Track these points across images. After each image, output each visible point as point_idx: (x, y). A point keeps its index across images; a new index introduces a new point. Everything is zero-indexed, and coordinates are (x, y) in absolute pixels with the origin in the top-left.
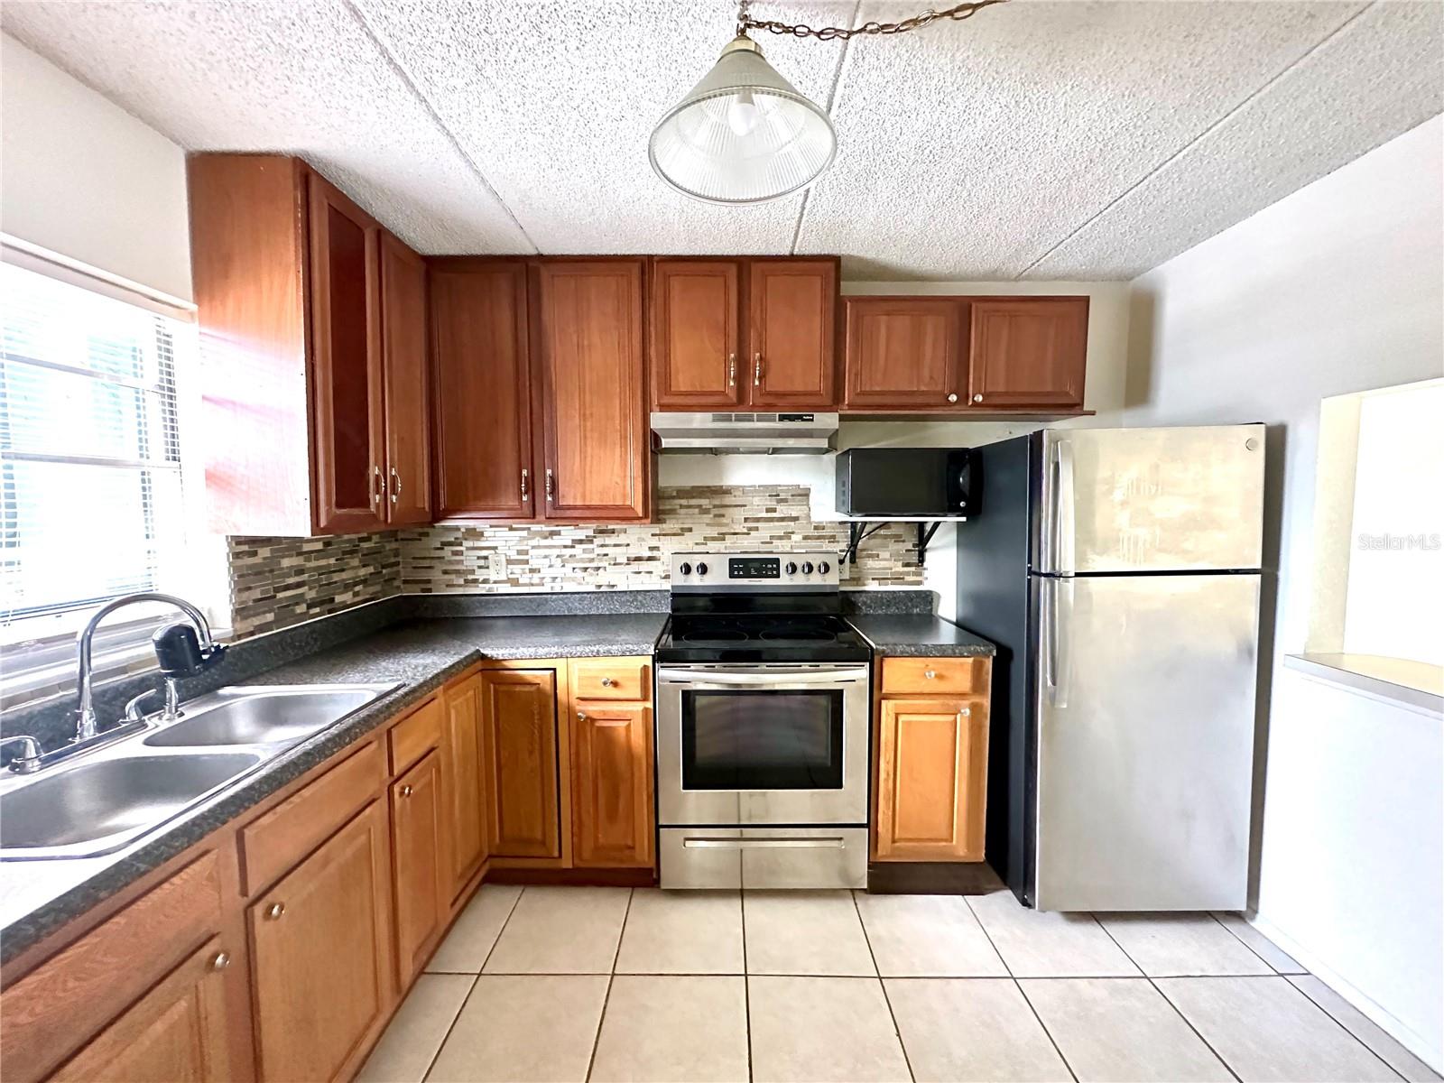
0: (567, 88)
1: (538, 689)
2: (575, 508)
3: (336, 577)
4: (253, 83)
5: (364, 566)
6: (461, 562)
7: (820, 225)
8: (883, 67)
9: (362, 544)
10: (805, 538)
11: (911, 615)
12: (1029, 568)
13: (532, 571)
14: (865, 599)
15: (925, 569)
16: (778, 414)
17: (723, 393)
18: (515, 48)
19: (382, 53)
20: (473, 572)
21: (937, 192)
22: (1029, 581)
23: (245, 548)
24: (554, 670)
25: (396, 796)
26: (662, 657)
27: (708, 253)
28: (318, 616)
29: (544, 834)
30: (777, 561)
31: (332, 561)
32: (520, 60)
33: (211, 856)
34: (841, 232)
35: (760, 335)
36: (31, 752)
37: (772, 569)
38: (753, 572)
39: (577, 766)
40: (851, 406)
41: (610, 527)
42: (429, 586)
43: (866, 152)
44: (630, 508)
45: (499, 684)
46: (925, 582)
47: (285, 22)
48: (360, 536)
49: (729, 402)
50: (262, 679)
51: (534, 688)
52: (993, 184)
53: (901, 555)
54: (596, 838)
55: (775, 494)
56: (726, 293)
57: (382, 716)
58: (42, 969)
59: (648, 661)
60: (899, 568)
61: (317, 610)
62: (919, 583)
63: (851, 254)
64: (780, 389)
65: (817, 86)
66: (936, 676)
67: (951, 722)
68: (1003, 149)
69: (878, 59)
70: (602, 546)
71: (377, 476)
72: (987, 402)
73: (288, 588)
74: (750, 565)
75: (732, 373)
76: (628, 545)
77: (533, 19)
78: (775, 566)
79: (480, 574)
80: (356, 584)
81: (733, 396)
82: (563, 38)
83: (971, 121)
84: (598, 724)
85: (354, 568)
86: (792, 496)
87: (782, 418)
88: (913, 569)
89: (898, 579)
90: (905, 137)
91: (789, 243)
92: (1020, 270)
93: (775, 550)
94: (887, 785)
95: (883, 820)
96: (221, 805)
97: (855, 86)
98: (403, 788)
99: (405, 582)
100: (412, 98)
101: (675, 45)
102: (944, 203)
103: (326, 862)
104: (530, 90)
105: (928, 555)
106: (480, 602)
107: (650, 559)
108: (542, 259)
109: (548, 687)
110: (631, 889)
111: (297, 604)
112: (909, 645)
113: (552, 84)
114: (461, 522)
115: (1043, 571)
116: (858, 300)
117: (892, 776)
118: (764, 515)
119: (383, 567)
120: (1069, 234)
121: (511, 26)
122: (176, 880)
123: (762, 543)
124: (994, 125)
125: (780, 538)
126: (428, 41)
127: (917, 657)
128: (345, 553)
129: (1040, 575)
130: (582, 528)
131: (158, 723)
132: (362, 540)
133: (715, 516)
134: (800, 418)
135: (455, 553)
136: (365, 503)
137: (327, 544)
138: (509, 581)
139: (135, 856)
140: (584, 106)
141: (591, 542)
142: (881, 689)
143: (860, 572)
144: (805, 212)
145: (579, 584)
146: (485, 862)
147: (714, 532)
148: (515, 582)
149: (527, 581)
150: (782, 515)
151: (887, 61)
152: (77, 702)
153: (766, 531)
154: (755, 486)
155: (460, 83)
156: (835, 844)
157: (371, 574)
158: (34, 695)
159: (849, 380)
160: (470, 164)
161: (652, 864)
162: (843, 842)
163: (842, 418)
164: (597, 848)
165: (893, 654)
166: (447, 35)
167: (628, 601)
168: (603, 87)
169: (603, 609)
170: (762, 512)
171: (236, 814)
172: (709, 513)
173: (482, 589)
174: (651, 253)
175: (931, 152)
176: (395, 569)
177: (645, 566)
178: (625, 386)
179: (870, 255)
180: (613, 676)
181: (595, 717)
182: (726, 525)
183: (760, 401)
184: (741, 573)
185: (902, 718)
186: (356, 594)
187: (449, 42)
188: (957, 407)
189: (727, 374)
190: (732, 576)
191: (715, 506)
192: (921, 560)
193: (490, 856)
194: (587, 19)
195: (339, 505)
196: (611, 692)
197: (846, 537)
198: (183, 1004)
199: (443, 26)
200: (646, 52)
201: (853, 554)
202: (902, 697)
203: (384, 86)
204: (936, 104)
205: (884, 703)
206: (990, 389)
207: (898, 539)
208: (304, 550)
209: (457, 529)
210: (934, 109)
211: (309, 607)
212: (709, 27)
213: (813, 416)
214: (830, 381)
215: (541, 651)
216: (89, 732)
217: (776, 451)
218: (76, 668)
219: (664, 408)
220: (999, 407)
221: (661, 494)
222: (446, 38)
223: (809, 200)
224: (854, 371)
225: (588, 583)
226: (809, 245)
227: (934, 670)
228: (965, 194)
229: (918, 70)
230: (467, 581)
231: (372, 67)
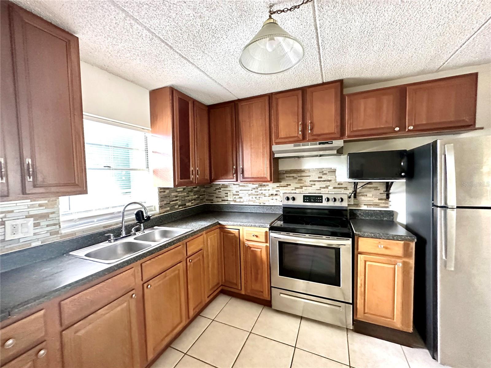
0: (228, 50)
1: (235, 235)
2: (249, 178)
3: (186, 198)
4: (156, 71)
5: (194, 195)
6: (220, 194)
7: (330, 70)
8: (332, 8)
9: (194, 189)
10: (334, 188)
11: (383, 220)
12: (433, 203)
13: (240, 198)
14: (360, 213)
15: (390, 201)
16: (318, 142)
17: (297, 137)
18: (210, 43)
19: (180, 55)
20: (224, 198)
21: (377, 46)
22: (433, 209)
23: (162, 190)
24: (239, 230)
25: (188, 262)
26: (273, 228)
27: (292, 88)
28: (181, 209)
29: (237, 282)
30: (322, 197)
31: (185, 194)
32: (212, 46)
33: (133, 269)
34: (340, 71)
35: (311, 115)
36: (112, 238)
37: (320, 200)
38: (312, 200)
39: (246, 262)
40: (349, 137)
41: (263, 184)
42: (212, 201)
43: (338, 40)
44: (266, 178)
45: (225, 232)
46: (390, 207)
47: (158, 55)
48: (194, 187)
49: (299, 139)
50: (165, 225)
51: (233, 235)
52: (405, 36)
53: (378, 195)
54: (252, 286)
55: (322, 172)
56: (298, 101)
57: (184, 238)
58: (93, 287)
59: (267, 230)
60: (377, 201)
61: (181, 207)
62: (387, 207)
63: (348, 77)
64: (319, 133)
65: (308, 24)
66: (384, 247)
67: (393, 268)
68: (403, 21)
69: (329, 7)
70: (261, 190)
71: (193, 170)
72: (415, 129)
73: (173, 201)
74: (311, 198)
75: (300, 129)
76: (269, 190)
77: (212, 34)
78: (321, 198)
79: (226, 198)
80: (192, 200)
81: (301, 137)
82: (221, 36)
83: (382, 15)
84: (252, 249)
85: (191, 196)
86: (329, 172)
87: (320, 144)
88: (384, 201)
89: (376, 205)
90: (353, 30)
91: (320, 78)
92: (437, 67)
93: (322, 193)
94: (361, 289)
95: (359, 303)
96: (137, 257)
97: (323, 19)
98: (190, 260)
99: (207, 200)
100: (190, 65)
101: (254, 27)
102: (383, 49)
103: (165, 277)
104: (219, 54)
105: (391, 196)
106: (226, 207)
107: (276, 195)
108: (239, 100)
109: (237, 235)
110: (263, 306)
111: (176, 205)
112: (371, 233)
113: (224, 50)
114: (220, 182)
115: (439, 205)
116: (350, 95)
117: (363, 286)
118: (318, 179)
119: (200, 195)
120: (459, 46)
121: (207, 38)
122: (124, 273)
123: (317, 190)
124: (394, 13)
125: (324, 188)
126: (189, 49)
127: (374, 238)
128: (189, 191)
129: (437, 207)
130: (255, 184)
131: (139, 234)
132: (194, 188)
133: (299, 180)
134: (327, 143)
135: (219, 192)
136: (189, 178)
137: (184, 189)
138: (233, 200)
139: (115, 266)
140: (235, 53)
141: (258, 189)
142: (358, 249)
143: (359, 202)
144: (322, 67)
145: (254, 202)
146: (220, 286)
147: (298, 185)
148: (235, 201)
149: (239, 201)
150: (325, 179)
151: (333, 6)
152: (122, 228)
153: (318, 185)
154: (313, 169)
155: (200, 57)
156: (338, 308)
157: (197, 197)
158: (115, 225)
159: (347, 126)
160: (211, 78)
161: (269, 299)
162: (341, 308)
163: (345, 142)
164: (252, 290)
165: (362, 236)
166: (192, 46)
167: (269, 209)
168: (238, 46)
169: (260, 211)
170: (316, 178)
171: (140, 259)
172: (297, 179)
173: (226, 203)
174: (272, 92)
175: (367, 32)
176: (204, 196)
177: (275, 197)
178: (264, 137)
179: (357, 76)
180: (256, 234)
181: (251, 246)
182: (303, 183)
183: (311, 138)
184: (308, 201)
185: (367, 263)
186: (192, 203)
187: (194, 47)
188: (399, 133)
189: (298, 129)
190: (304, 202)
191: (299, 177)
192: (388, 197)
193: (222, 285)
194: (226, 29)
195: (181, 179)
196: (255, 239)
197: (352, 188)
198: (125, 304)
199: (191, 44)
200: (246, 32)
201: (355, 194)
202: (368, 254)
203: (183, 63)
204: (362, 14)
205: (359, 255)
206: (417, 123)
207: (376, 189)
208: (178, 191)
209: (220, 184)
210: (361, 16)
211: (179, 206)
212: (263, 18)
213: (332, 142)
214: (339, 128)
215: (235, 223)
216: (124, 235)
217: (321, 156)
218: (121, 219)
219: (277, 143)
220: (420, 131)
221: (280, 173)
222: (192, 47)
223: (322, 62)
224: (349, 123)
225: (256, 202)
226: (328, 78)
227: (383, 244)
228: (392, 44)
229: (348, 4)
230: (222, 200)
231: (179, 59)
